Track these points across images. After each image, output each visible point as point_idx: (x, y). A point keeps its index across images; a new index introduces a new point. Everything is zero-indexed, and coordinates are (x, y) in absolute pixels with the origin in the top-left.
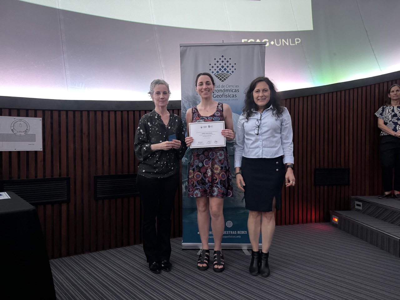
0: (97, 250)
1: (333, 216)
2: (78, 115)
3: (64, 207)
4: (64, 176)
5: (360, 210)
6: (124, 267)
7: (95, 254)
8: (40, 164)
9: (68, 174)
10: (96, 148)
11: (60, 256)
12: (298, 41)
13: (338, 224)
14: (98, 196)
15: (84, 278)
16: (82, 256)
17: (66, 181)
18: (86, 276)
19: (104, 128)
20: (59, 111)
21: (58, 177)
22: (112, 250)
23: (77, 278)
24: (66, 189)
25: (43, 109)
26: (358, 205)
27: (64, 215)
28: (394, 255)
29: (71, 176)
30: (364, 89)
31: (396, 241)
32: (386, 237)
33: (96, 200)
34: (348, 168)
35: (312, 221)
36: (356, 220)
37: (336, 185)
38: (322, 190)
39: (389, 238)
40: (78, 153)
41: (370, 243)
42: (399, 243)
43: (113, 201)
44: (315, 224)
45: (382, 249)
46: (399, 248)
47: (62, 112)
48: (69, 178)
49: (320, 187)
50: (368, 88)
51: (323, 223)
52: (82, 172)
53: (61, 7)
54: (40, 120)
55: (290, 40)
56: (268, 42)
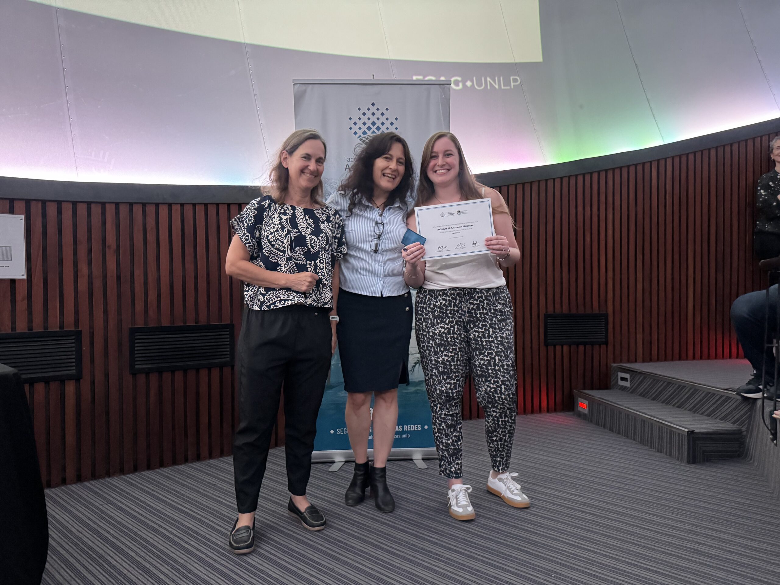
0: (135, 469)
1: (580, 399)
2: (96, 210)
3: (70, 388)
4: (70, 327)
5: (626, 387)
7: (132, 477)
8: (21, 305)
9: (77, 326)
10: (132, 274)
11: (64, 482)
12: (515, 81)
14: (136, 366)
16: (107, 482)
17: (73, 337)
19: (148, 237)
20: (59, 203)
21: (59, 330)
22: (164, 469)
23: (97, 517)
24: (74, 353)
25: (26, 198)
26: (623, 379)
27: (70, 402)
28: (678, 460)
29: (84, 327)
30: (632, 169)
31: (682, 435)
32: (667, 429)
33: (134, 374)
34: (605, 312)
35: (542, 410)
36: (618, 404)
37: (585, 344)
38: (558, 354)
39: (671, 431)
40: (98, 284)
41: (641, 442)
42: (686, 439)
43: (167, 376)
44: (548, 414)
45: (660, 451)
46: (686, 447)
47: (64, 205)
48: (80, 332)
49: (555, 346)
50: (640, 168)
51: (562, 414)
52: (106, 321)
53: (60, 4)
54: (21, 220)
55: (502, 79)
56: (461, 81)
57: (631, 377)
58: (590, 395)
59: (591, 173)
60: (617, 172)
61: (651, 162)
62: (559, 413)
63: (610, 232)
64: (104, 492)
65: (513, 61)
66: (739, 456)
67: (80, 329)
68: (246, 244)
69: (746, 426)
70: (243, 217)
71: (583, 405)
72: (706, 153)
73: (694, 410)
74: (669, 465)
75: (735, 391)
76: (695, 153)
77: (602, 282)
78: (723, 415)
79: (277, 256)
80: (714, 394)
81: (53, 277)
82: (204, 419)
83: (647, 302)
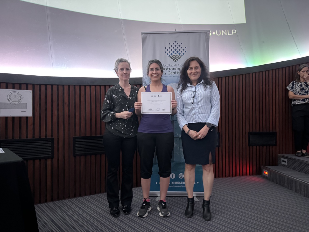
0: (75, 196)
1: (264, 170)
2: (61, 88)
3: (49, 162)
4: (49, 137)
5: (285, 165)
6: (96, 210)
7: (73, 200)
8: (30, 127)
9: (52, 136)
10: (75, 115)
11: (46, 201)
12: (234, 31)
13: (268, 176)
14: (76, 153)
15: (64, 219)
16: (64, 202)
17: (51, 141)
18: (66, 218)
19: (81, 99)
20: (46, 85)
21: (45, 138)
22: (86, 197)
23: (59, 219)
24: (51, 147)
25: (33, 83)
26: (284, 161)
27: (49, 168)
29: (55, 137)
30: (287, 69)
33: (75, 156)
34: (275, 131)
35: (247, 174)
36: (283, 173)
37: (266, 145)
38: (254, 150)
40: (61, 119)
41: (295, 191)
43: (88, 157)
44: (250, 176)
45: (305, 196)
47: (48, 86)
48: (53, 139)
49: (253, 146)
50: (291, 68)
51: (256, 176)
52: (64, 134)
53: (48, 5)
54: (31, 92)
55: (228, 31)
56: (211, 32)
57: (287, 160)
58: (269, 168)
62: (254, 176)
63: (277, 96)
64: (62, 206)
65: (233, 23)
71: (266, 173)
77: (274, 118)
81: (43, 116)
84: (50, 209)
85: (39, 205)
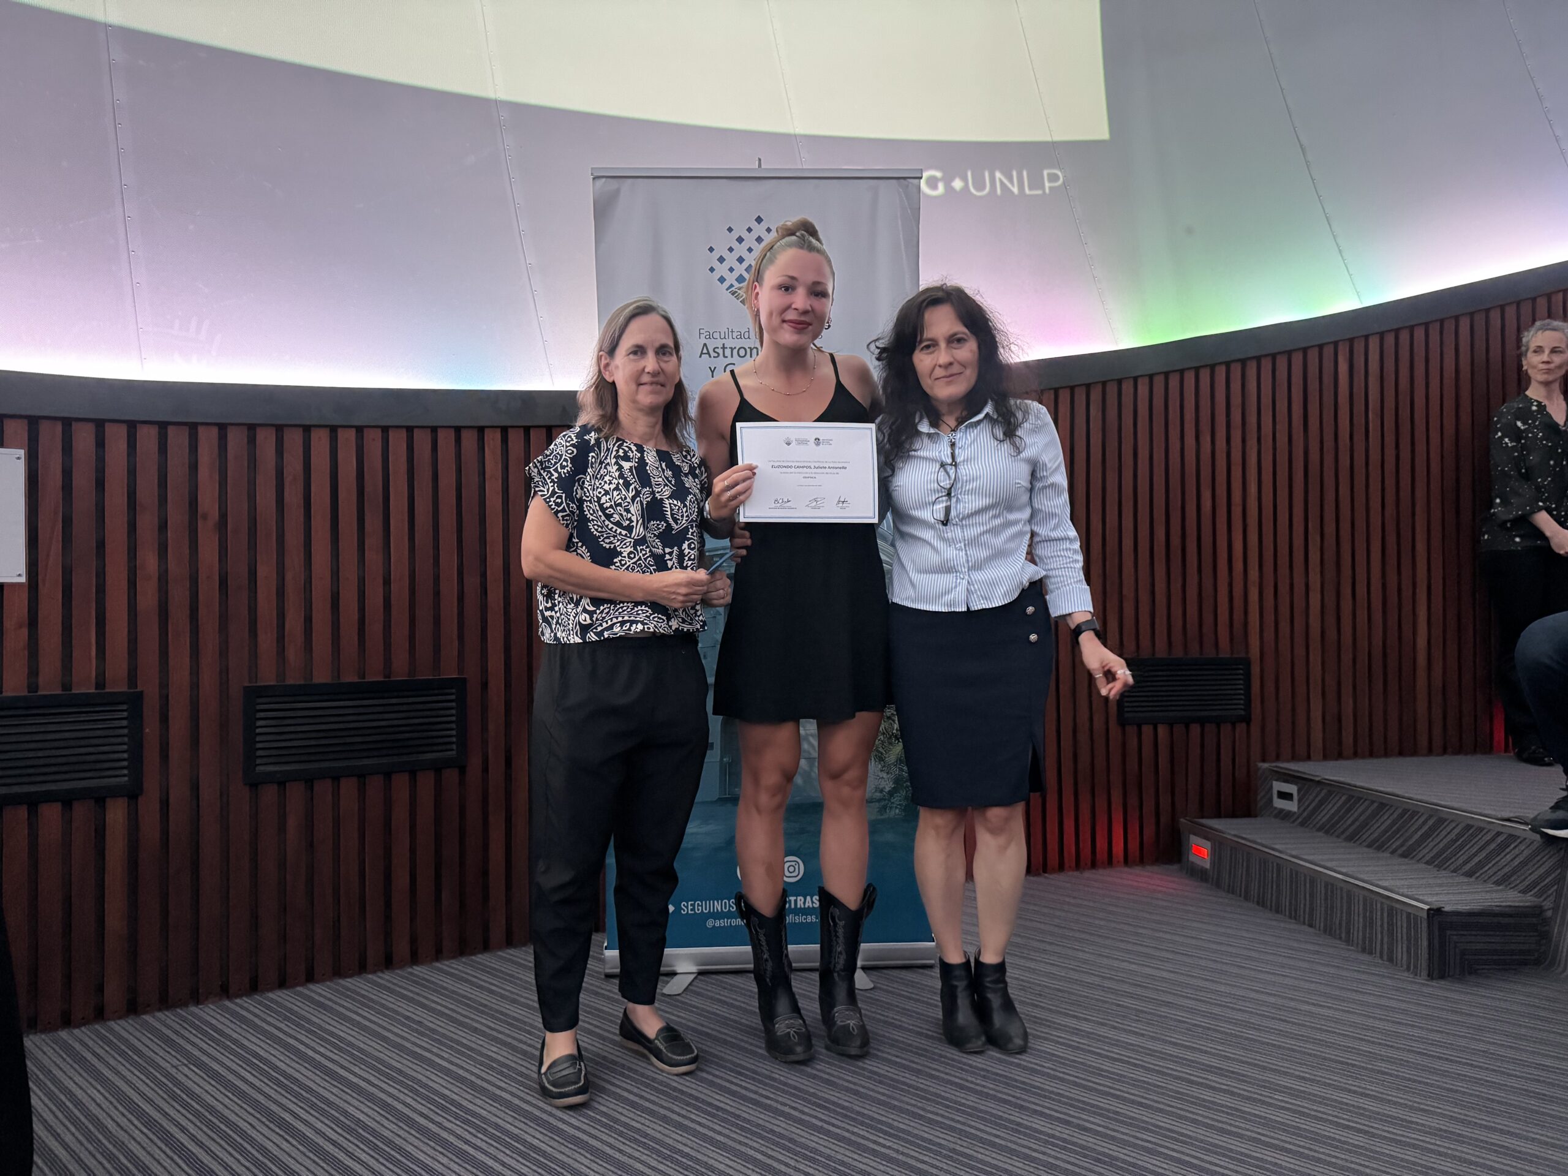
0: (254, 987)
1: (1193, 838)
2: (178, 440)
3: (116, 814)
4: (118, 685)
5: (1290, 812)
7: (247, 1006)
8: (15, 638)
9: (132, 681)
10: (252, 574)
11: (100, 1014)
12: (1053, 178)
13: (1208, 866)
14: (258, 768)
16: (193, 1014)
17: (125, 707)
19: (286, 494)
20: (100, 425)
21: (93, 691)
22: (314, 987)
24: (126, 739)
25: (30, 413)
26: (1282, 795)
27: (116, 845)
28: (1408, 969)
29: (149, 686)
30: (1297, 359)
31: (1416, 917)
32: (1382, 903)
33: (254, 784)
34: (1242, 655)
35: (1114, 860)
36: (1273, 849)
37: (1202, 722)
38: (1148, 743)
39: (1391, 910)
40: (179, 596)
41: (1325, 931)
42: (1425, 925)
43: (323, 788)
44: (1126, 869)
45: (1367, 949)
46: (1425, 943)
47: (109, 429)
48: (140, 696)
49: (1139, 726)
50: (1313, 355)
51: (1156, 868)
52: (195, 671)
53: (114, 17)
54: (19, 458)
55: (1025, 173)
56: (942, 179)
57: (1299, 791)
58: (1216, 830)
59: (1212, 368)
60: (1266, 365)
61: (1336, 344)
62: (1149, 868)
63: (1253, 489)
64: (183, 1037)
65: (1048, 139)
66: (1537, 962)
67: (139, 689)
68: (557, 512)
69: (1552, 898)
70: (549, 461)
71: (1200, 852)
72: (1450, 326)
73: (1439, 862)
74: (1389, 982)
75: (1526, 824)
76: (1427, 325)
77: (1238, 591)
78: (1501, 873)
79: (614, 537)
80: (1481, 829)
81: (84, 581)
82: (401, 880)
83: (1332, 634)
84: (122, 1054)
85: (63, 1034)
